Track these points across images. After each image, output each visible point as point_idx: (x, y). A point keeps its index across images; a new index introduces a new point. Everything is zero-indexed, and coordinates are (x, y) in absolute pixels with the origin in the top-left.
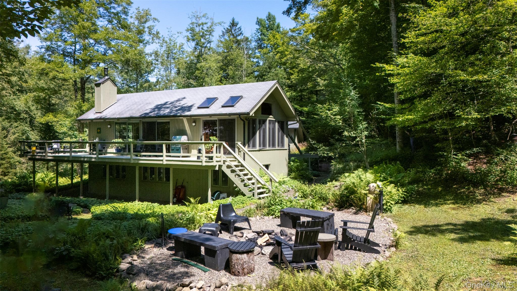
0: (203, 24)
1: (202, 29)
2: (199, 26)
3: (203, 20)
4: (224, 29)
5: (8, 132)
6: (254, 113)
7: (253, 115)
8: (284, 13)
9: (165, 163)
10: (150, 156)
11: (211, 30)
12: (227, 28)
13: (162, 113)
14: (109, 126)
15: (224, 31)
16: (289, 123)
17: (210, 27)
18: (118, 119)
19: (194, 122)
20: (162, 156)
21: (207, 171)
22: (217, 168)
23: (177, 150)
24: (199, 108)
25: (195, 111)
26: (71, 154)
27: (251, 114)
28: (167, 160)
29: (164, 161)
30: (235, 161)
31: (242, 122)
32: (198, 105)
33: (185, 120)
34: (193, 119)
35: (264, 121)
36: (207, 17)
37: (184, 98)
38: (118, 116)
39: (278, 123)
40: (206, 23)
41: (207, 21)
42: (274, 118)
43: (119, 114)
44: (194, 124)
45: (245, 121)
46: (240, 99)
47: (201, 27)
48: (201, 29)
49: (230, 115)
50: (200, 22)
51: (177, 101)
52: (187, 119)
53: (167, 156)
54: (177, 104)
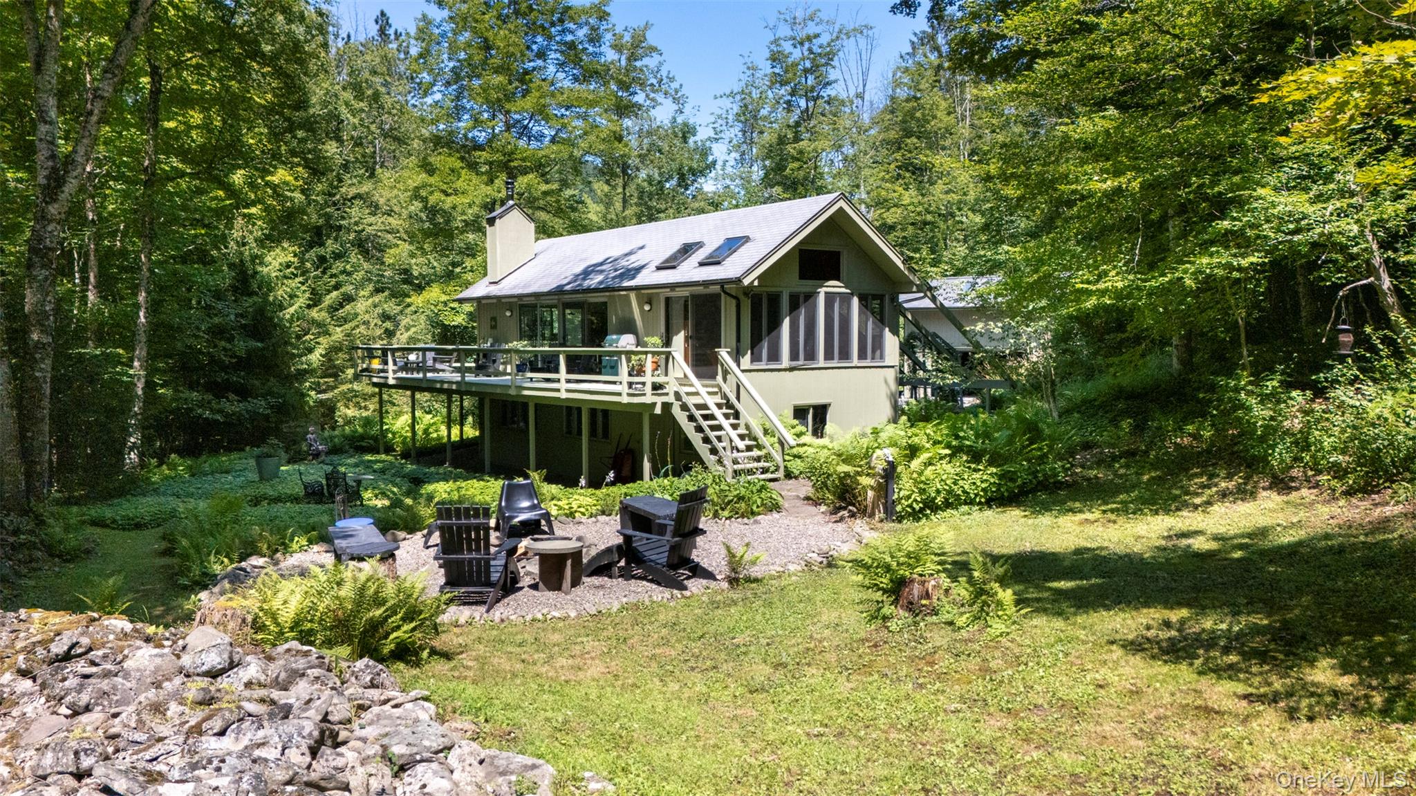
0: (809, 39)
1: (810, 51)
2: (802, 44)
3: (812, 29)
4: (915, 34)
5: (397, 325)
6: (759, 277)
7: (756, 283)
8: (894, 9)
9: (564, 395)
10: (548, 380)
11: (828, 54)
12: (924, 32)
13: (586, 284)
14: (508, 314)
15: (915, 40)
16: (902, 297)
17: (829, 45)
18: (520, 297)
19: (650, 303)
20: (558, 381)
21: (640, 415)
22: (658, 410)
23: (612, 367)
24: (659, 268)
25: (647, 277)
26: (463, 377)
27: (746, 282)
28: (568, 391)
29: (563, 391)
30: (716, 393)
31: (734, 301)
32: (657, 262)
33: (633, 296)
34: (647, 294)
35: (810, 296)
36: (817, 20)
37: (642, 248)
38: (520, 291)
39: (861, 300)
40: (817, 36)
41: (817, 30)
42: (846, 287)
43: (525, 286)
44: (647, 308)
45: (742, 298)
46: (742, 245)
47: (807, 45)
48: (806, 53)
49: (706, 284)
50: (803, 34)
51: (626, 255)
52: (638, 297)
53: (568, 381)
54: (624, 263)
